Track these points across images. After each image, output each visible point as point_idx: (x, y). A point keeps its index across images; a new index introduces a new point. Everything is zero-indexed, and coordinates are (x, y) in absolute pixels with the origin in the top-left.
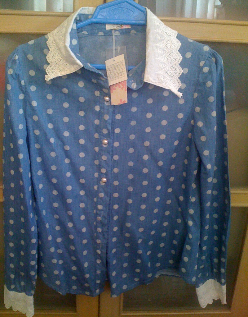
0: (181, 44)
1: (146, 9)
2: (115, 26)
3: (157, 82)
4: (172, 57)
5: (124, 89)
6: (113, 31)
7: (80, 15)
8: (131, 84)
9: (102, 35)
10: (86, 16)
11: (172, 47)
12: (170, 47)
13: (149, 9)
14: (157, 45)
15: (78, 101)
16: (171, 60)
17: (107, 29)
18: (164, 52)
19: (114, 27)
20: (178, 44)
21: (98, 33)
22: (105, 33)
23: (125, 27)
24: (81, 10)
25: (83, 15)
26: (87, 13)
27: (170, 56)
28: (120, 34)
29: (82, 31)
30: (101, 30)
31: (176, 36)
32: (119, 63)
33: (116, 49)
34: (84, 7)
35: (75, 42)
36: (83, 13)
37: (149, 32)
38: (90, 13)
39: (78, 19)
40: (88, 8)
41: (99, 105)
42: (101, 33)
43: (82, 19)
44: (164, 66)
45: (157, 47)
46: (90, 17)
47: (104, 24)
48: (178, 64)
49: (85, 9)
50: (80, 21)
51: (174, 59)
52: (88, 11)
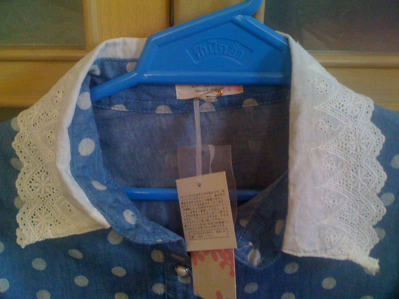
0: (383, 138)
1: (287, 40)
2: (201, 88)
3: (317, 248)
4: (360, 179)
5: (227, 268)
6: (196, 104)
7: (101, 63)
8: (247, 252)
9: (167, 112)
10: (120, 66)
11: (361, 148)
12: (356, 150)
13: (296, 40)
14: (320, 148)
15: (111, 274)
16: (356, 185)
17: (179, 97)
18: (337, 165)
19: (197, 91)
20: (375, 139)
21: (155, 109)
22: (172, 107)
23: (227, 92)
24: (103, 50)
25: (112, 61)
26: (120, 55)
27: (355, 175)
28: (214, 110)
29: (111, 104)
30: (163, 100)
31: (370, 115)
32: (213, 196)
33: (203, 153)
34: (110, 41)
35: (88, 147)
36: (111, 56)
37: (298, 114)
38: (129, 56)
39: (98, 72)
40: (125, 43)
41: (164, 283)
42: (162, 109)
43: (110, 73)
44: (339, 202)
45: (318, 153)
46: (129, 66)
47: (171, 85)
48: (375, 195)
49: (115, 44)
50: (104, 78)
51: (364, 181)
52: (124, 51)
